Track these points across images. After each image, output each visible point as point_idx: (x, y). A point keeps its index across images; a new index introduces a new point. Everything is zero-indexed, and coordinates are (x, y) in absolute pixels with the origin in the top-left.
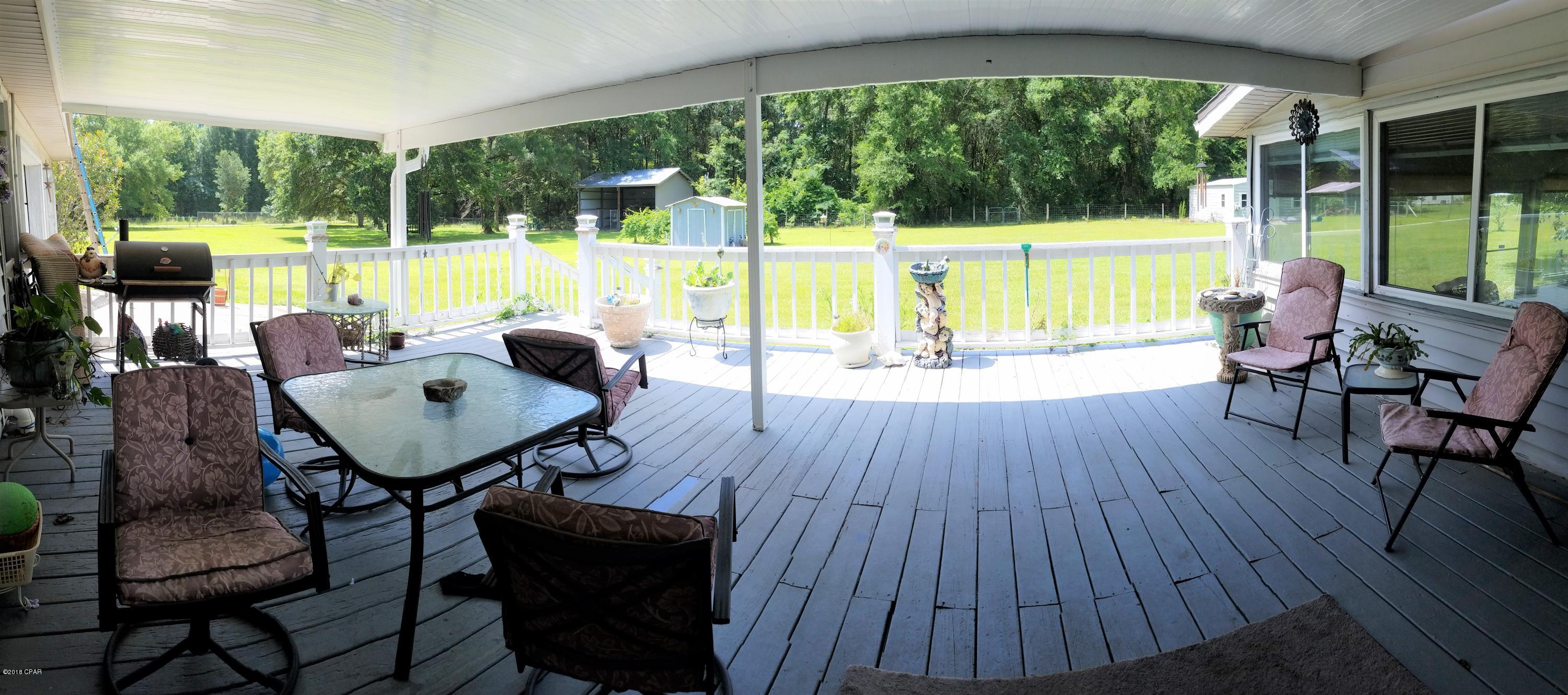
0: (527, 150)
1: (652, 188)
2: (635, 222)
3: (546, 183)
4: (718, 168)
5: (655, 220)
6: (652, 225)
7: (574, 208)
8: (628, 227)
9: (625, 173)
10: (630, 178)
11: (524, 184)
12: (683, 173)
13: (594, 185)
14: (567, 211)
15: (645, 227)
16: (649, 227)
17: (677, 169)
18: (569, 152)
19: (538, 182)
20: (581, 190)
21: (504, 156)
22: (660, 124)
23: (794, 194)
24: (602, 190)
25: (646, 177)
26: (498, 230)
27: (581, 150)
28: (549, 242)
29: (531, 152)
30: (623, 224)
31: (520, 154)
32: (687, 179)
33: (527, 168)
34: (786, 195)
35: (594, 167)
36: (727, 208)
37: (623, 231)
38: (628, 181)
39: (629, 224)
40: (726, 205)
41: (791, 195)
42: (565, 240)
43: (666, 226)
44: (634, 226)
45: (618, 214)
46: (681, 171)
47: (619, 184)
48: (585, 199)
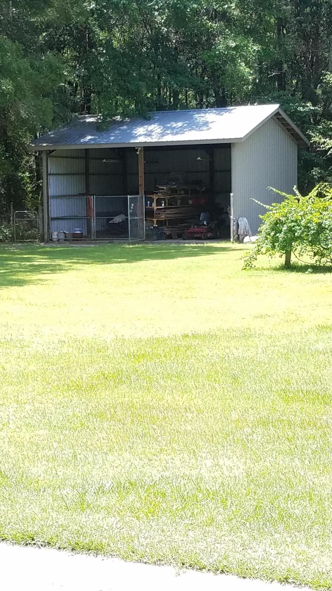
44: (294, 227)
45: (139, 204)
46: (281, 112)
47: (132, 141)
48: (56, 174)
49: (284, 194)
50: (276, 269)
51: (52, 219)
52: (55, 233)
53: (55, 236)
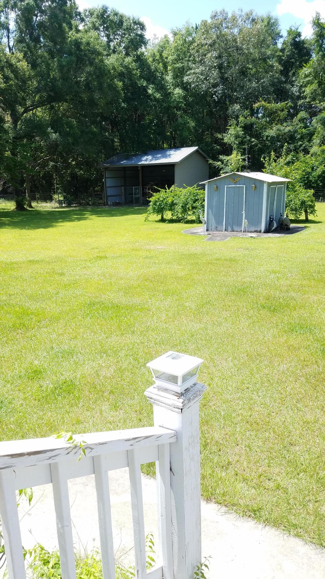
0: (52, 131)
1: (172, 166)
2: (161, 199)
3: (74, 163)
4: (235, 146)
5: (182, 197)
6: (180, 202)
7: (100, 186)
8: (155, 204)
9: (146, 154)
10: (150, 157)
11: (52, 164)
12: (200, 151)
13: (117, 165)
14: (94, 188)
15: (173, 204)
16: (176, 204)
17: (197, 147)
18: (94, 133)
19: (65, 161)
20: (106, 169)
21: (30, 136)
22: (179, 108)
23: (313, 169)
24: (125, 169)
25: (165, 156)
26: (31, 207)
27: (105, 133)
28: (79, 219)
29: (55, 132)
30: (150, 202)
31: (45, 135)
32: (205, 158)
33: (53, 148)
34: (304, 171)
35: (116, 149)
36: (270, 184)
37: (150, 208)
38: (147, 160)
39: (156, 201)
40: (270, 181)
41: (309, 170)
42: (94, 217)
43: (194, 202)
44: (161, 203)
45: (140, 190)
46: (199, 150)
47: (140, 163)
48: (110, 178)
49: (160, 189)
50: (156, 221)
51: (108, 196)
52: (109, 202)
53: (109, 203)
